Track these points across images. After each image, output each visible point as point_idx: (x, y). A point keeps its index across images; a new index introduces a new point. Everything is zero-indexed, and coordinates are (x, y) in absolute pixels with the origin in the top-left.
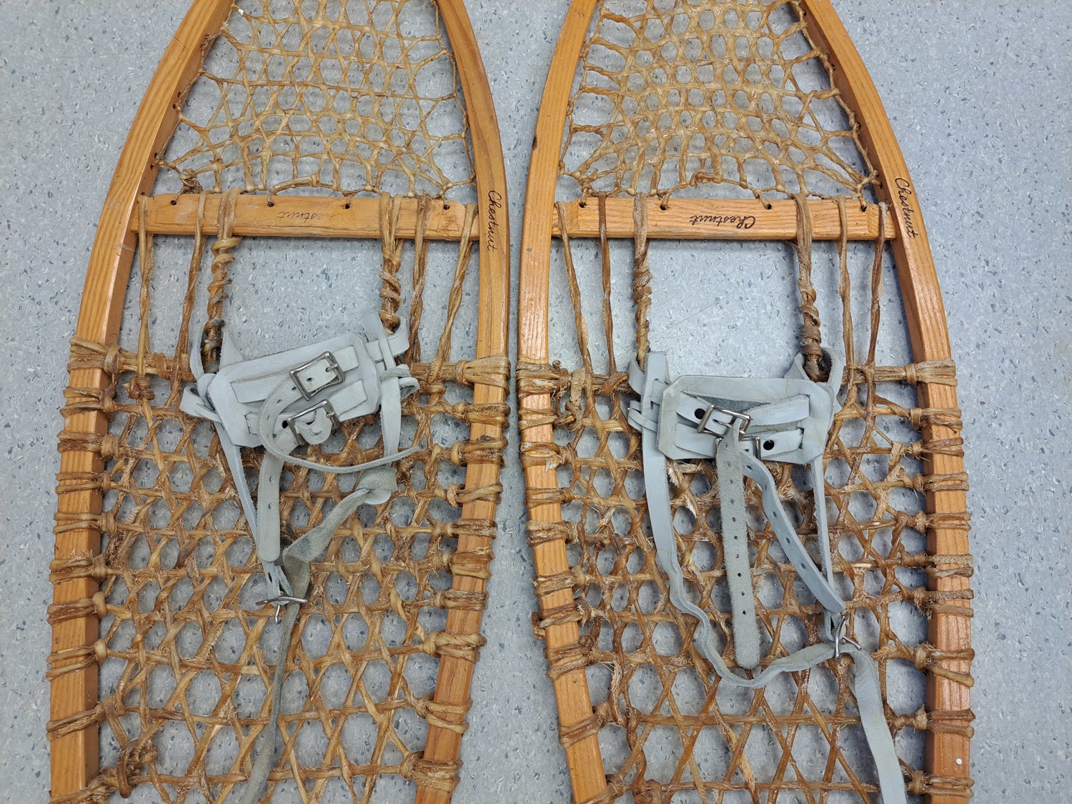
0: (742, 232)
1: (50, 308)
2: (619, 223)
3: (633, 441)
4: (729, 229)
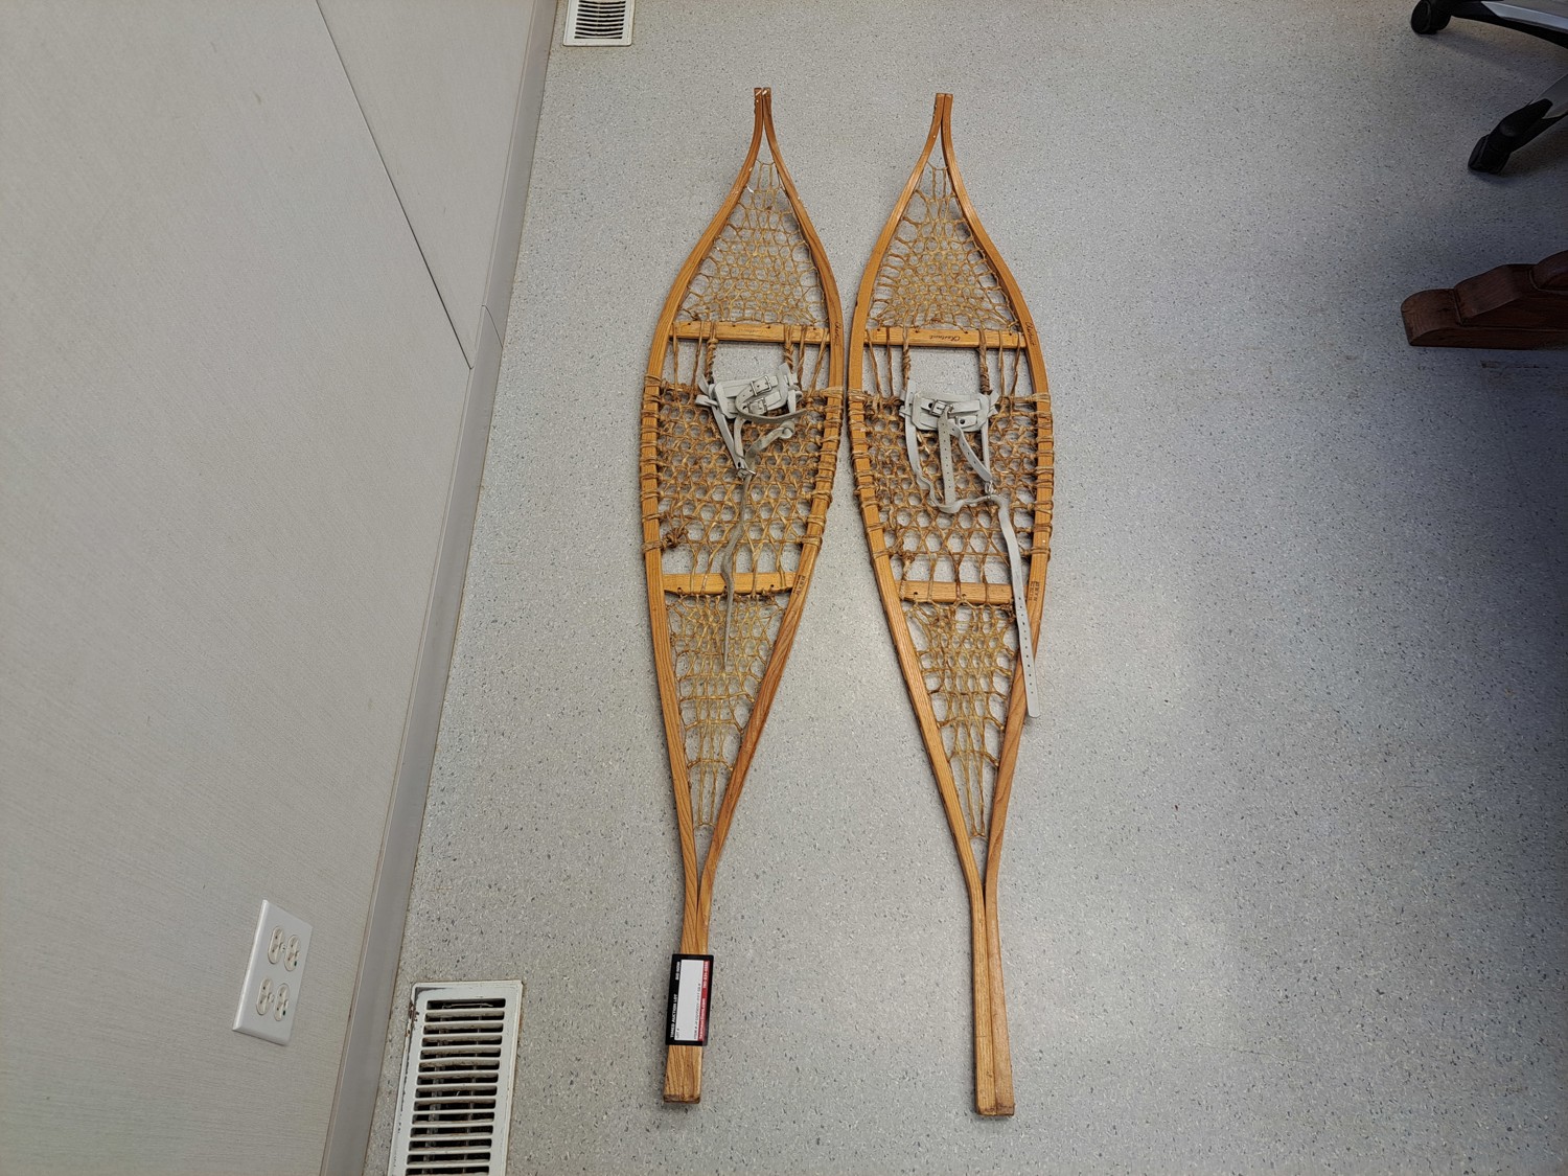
0: (954, 343)
1: (627, 368)
2: (896, 337)
3: (901, 424)
4: (948, 342)
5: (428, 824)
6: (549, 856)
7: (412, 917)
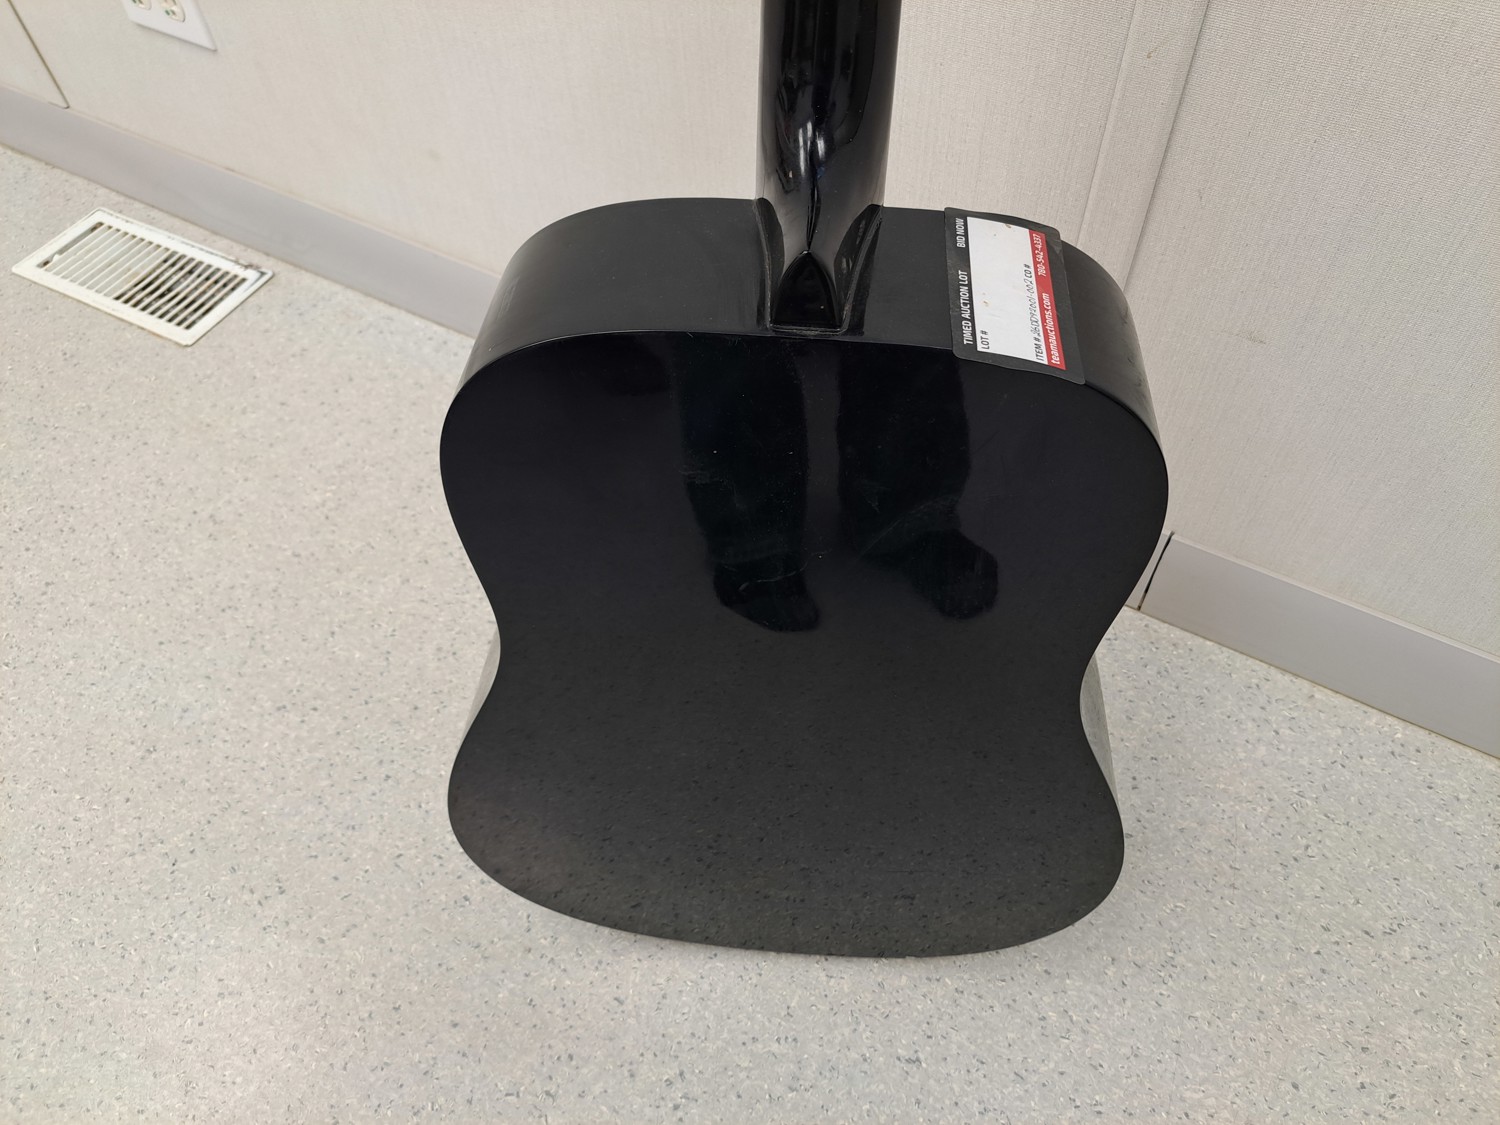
5: (418, 322)
6: (283, 404)
7: (337, 288)
